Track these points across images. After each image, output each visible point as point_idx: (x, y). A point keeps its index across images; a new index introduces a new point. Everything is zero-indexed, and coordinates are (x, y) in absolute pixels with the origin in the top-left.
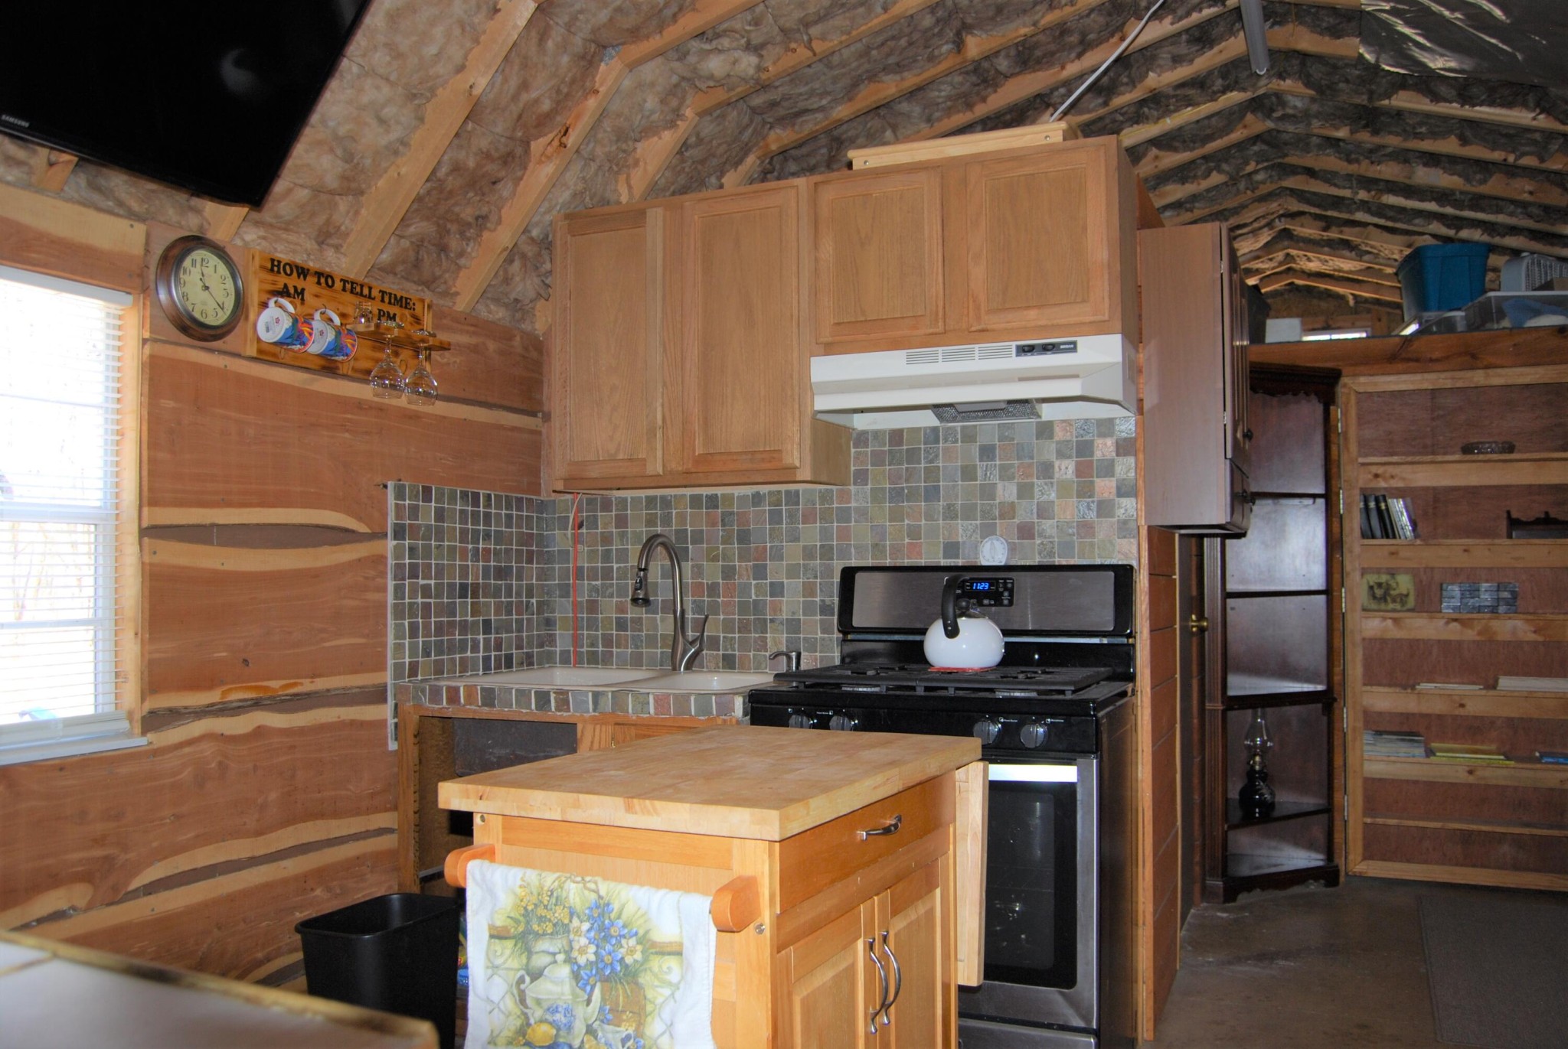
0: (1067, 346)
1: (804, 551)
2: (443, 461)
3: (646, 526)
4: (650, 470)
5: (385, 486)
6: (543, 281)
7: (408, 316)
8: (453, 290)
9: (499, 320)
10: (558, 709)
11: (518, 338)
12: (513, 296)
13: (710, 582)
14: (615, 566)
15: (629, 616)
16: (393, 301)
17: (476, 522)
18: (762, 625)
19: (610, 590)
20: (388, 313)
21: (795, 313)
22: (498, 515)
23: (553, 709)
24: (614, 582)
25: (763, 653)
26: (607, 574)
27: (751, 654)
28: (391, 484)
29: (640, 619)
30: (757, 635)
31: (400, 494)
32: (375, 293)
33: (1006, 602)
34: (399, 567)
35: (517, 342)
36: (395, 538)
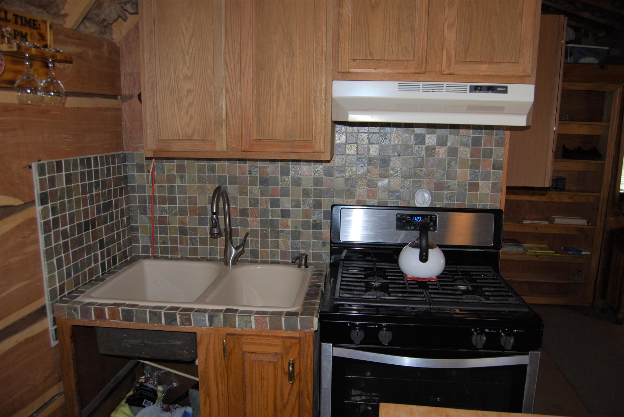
0: (502, 89)
1: (303, 192)
2: (66, 140)
3: (198, 173)
4: (218, 148)
5: (30, 167)
6: (122, 7)
7: (36, 35)
8: (63, 12)
9: (92, 33)
10: (182, 324)
11: (105, 47)
12: (102, 17)
13: (242, 208)
14: (177, 196)
15: (188, 226)
16: (24, 22)
17: (90, 178)
18: (276, 234)
19: (174, 211)
20: (21, 32)
21: (324, 50)
22: (102, 170)
23: (179, 324)
24: (177, 206)
25: (276, 250)
26: (172, 201)
27: (269, 250)
28: (34, 165)
29: (196, 228)
30: (272, 240)
31: (42, 172)
32: (10, 16)
33: (431, 228)
34: (46, 224)
35: (105, 48)
36: (42, 204)
